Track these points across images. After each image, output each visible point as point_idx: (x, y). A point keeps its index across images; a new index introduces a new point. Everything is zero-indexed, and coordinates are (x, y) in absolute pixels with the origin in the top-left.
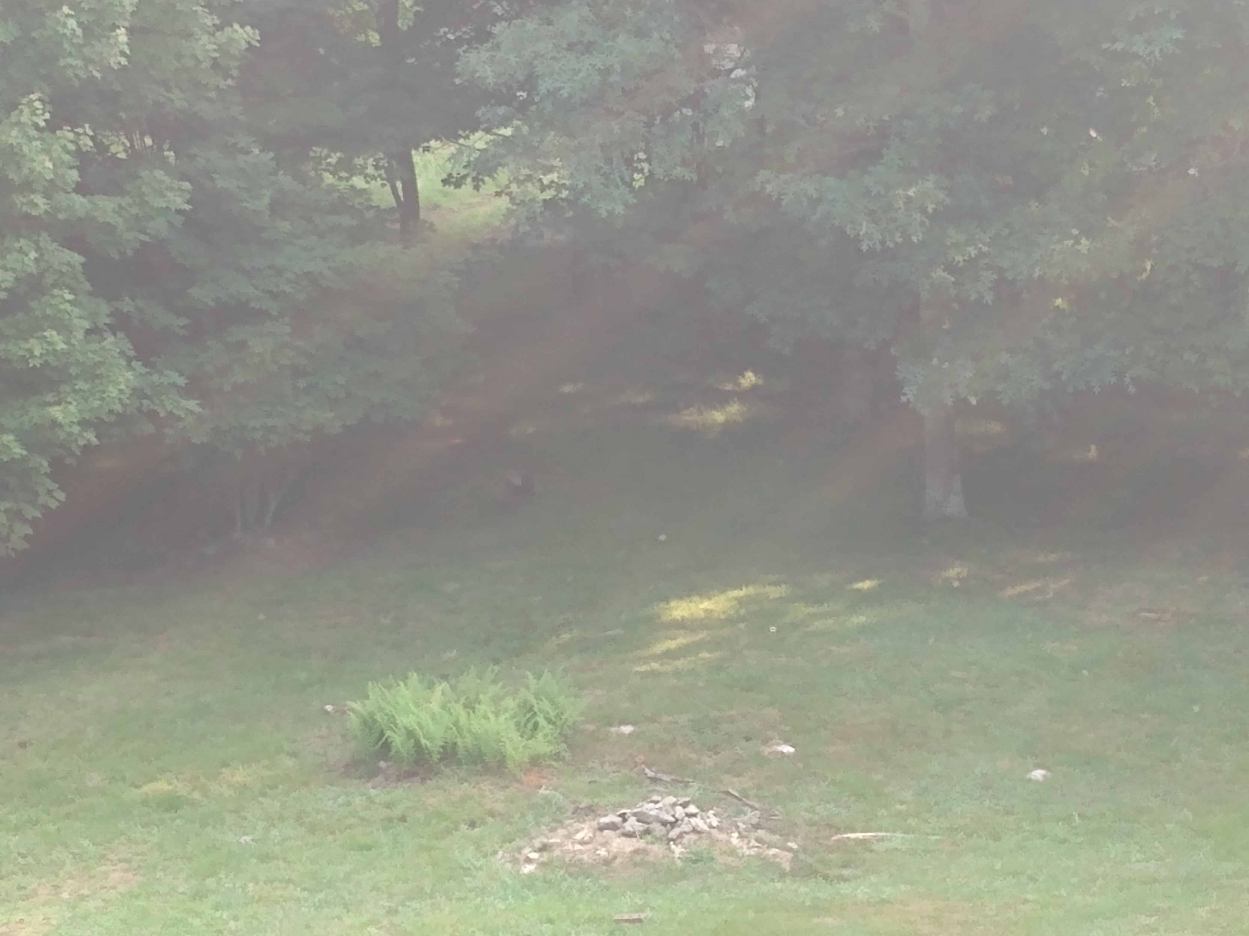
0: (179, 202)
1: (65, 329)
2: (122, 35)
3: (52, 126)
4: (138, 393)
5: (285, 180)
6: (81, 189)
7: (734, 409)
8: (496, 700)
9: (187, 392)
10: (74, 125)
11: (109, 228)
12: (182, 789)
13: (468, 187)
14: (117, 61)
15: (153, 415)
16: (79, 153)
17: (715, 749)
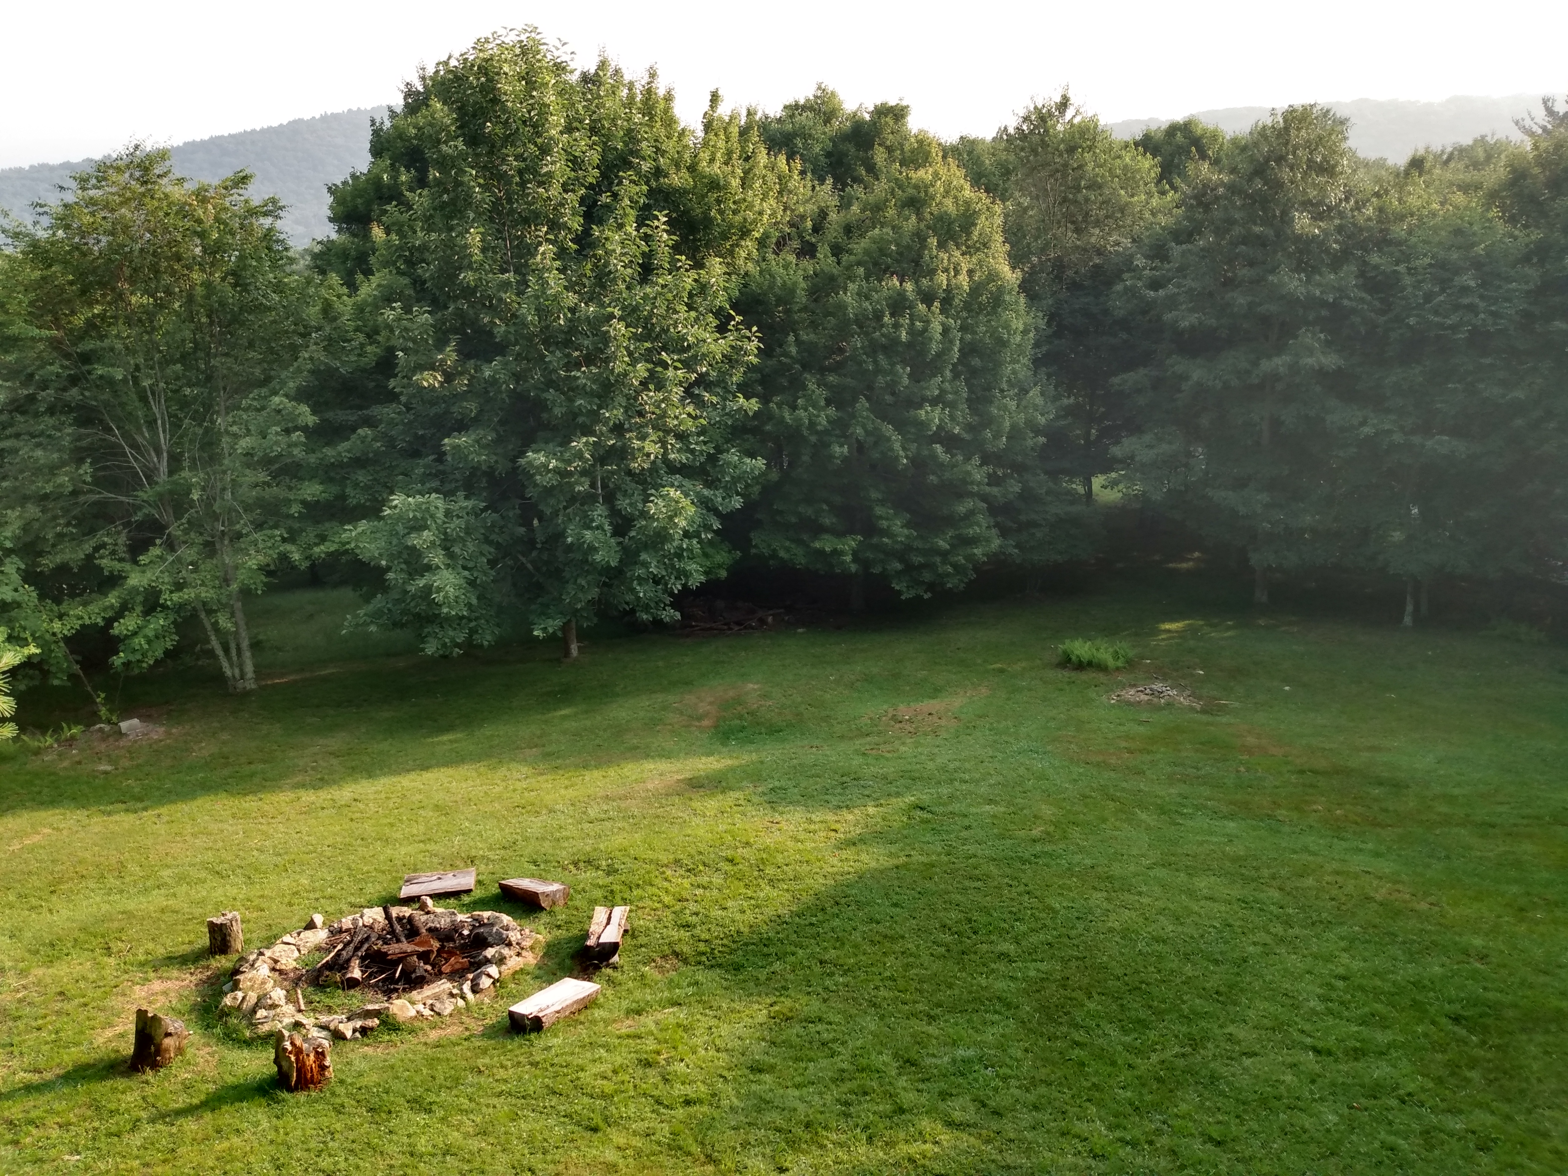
0: (1018, 490)
1: (980, 526)
2: (1004, 439)
3: (981, 465)
4: (1001, 546)
5: (1051, 484)
6: (988, 484)
7: (1191, 564)
8: (1106, 649)
9: (1016, 547)
10: (987, 465)
11: (996, 496)
12: (1004, 666)
13: (1109, 489)
14: (1002, 446)
15: (1004, 553)
16: (988, 474)
17: (1177, 670)
